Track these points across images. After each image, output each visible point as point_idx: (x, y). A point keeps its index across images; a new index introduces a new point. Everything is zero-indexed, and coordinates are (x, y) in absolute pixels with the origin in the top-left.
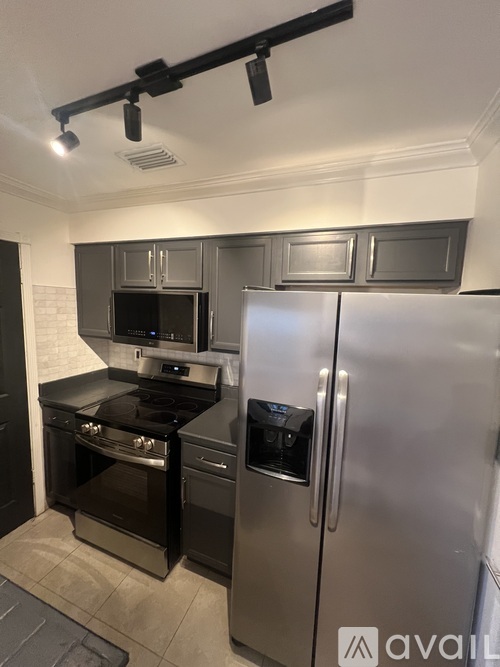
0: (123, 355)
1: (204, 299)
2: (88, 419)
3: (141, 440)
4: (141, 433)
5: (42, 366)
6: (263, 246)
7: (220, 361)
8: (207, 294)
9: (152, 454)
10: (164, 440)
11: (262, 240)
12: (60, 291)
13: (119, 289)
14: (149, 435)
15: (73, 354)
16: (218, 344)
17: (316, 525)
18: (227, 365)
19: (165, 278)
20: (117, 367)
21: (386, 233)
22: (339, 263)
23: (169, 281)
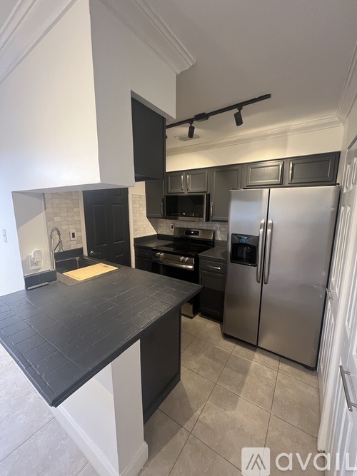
0: (165, 228)
1: (208, 196)
2: (158, 251)
3: (182, 258)
4: (182, 255)
5: (135, 230)
6: (238, 170)
7: (214, 228)
8: (209, 195)
9: (187, 263)
10: (193, 257)
11: (236, 168)
12: (140, 196)
13: (167, 194)
14: (185, 256)
15: (145, 226)
16: (215, 218)
17: (259, 282)
18: (217, 230)
19: (189, 188)
20: (162, 233)
21: (297, 160)
22: (275, 176)
23: (191, 189)
